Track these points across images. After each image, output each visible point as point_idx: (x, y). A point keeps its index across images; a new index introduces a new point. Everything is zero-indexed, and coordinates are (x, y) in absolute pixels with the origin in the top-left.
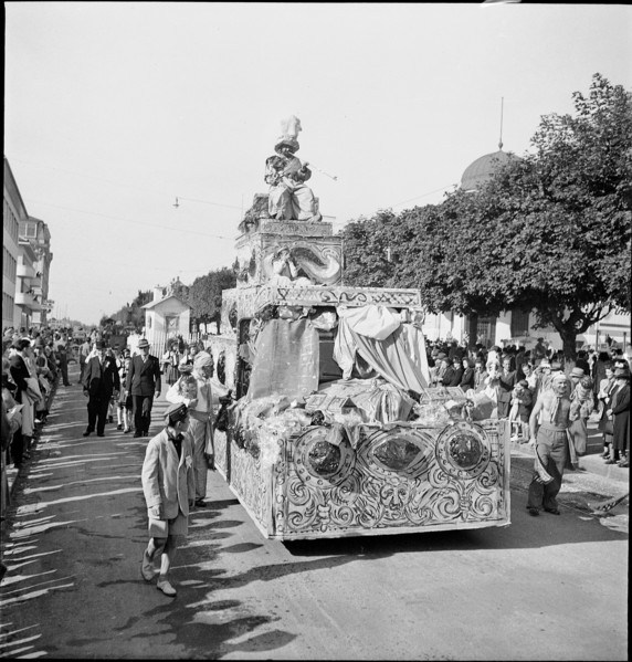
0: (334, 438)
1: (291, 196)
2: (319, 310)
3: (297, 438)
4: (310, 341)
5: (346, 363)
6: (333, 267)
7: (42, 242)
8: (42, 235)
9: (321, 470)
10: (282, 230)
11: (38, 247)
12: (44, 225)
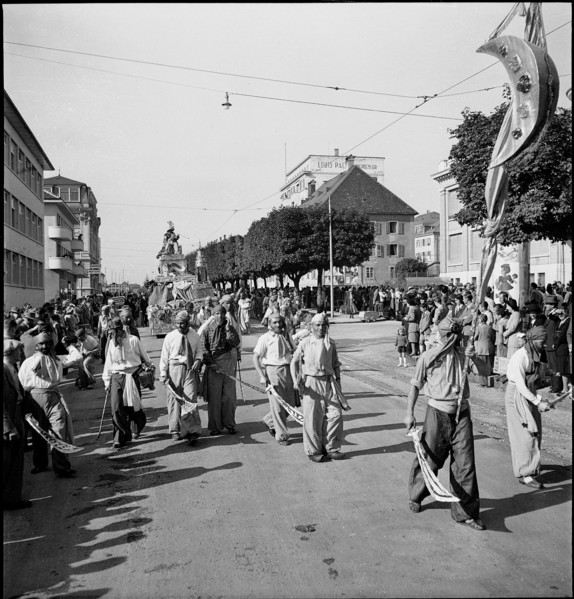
0: (163, 312)
1: (172, 246)
2: (168, 283)
3: (155, 313)
4: (165, 291)
5: (175, 296)
6: (184, 269)
7: (86, 205)
8: (85, 199)
9: (161, 319)
10: (168, 258)
11: (82, 211)
12: (88, 189)
